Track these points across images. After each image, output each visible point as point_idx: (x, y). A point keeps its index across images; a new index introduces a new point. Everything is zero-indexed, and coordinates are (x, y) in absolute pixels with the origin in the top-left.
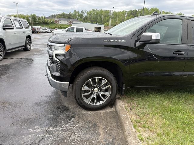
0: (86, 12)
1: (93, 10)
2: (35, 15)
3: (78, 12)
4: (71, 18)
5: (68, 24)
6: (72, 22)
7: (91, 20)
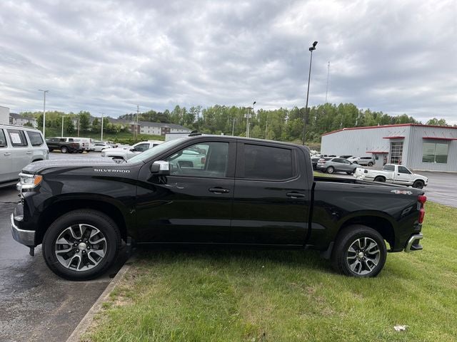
0: (201, 109)
1: (217, 106)
2: (88, 114)
3: (184, 109)
4: (168, 123)
5: (160, 134)
6: (169, 131)
7: (211, 127)
